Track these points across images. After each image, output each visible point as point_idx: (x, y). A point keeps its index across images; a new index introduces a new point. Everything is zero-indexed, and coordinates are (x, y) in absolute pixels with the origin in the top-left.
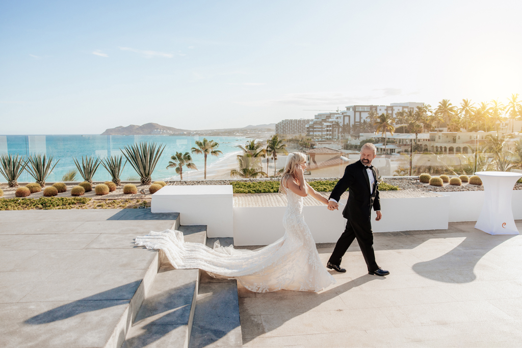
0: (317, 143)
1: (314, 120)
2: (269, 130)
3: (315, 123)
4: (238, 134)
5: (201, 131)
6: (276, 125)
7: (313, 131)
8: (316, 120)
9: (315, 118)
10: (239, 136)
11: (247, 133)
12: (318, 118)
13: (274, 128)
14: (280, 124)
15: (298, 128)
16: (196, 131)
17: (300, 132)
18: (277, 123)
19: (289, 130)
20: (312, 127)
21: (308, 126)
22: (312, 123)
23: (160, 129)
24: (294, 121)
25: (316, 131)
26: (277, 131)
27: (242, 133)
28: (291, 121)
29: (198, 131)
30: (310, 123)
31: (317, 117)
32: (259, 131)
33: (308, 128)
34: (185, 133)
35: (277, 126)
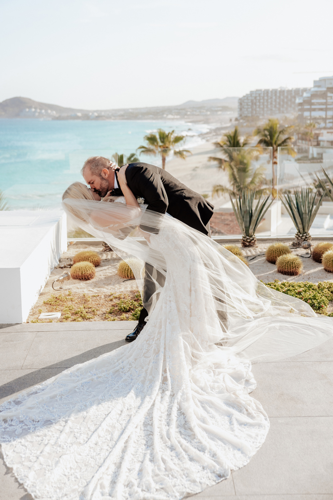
0: (325, 132)
1: (313, 89)
2: (225, 109)
3: (314, 95)
4: (170, 116)
5: (105, 111)
6: (240, 99)
7: (310, 110)
8: (316, 89)
9: (315, 86)
10: (173, 119)
11: (186, 114)
12: (319, 86)
13: (236, 105)
14: (246, 97)
15: (279, 104)
16: (97, 111)
17: (283, 112)
18: (241, 96)
19: (263, 109)
20: (308, 102)
21: (301, 101)
22: (309, 95)
23: (35, 108)
24: (272, 92)
25: (314, 110)
26: (241, 109)
27: (178, 114)
28: (267, 92)
29: (101, 111)
30: (305, 95)
31: (317, 84)
32: (207, 110)
33: (300, 104)
34: (79, 114)
35: (241, 102)
